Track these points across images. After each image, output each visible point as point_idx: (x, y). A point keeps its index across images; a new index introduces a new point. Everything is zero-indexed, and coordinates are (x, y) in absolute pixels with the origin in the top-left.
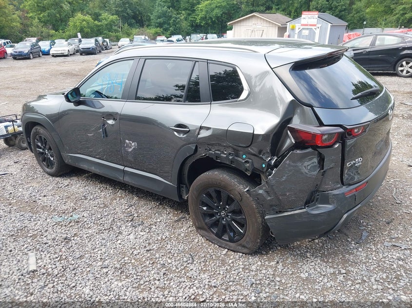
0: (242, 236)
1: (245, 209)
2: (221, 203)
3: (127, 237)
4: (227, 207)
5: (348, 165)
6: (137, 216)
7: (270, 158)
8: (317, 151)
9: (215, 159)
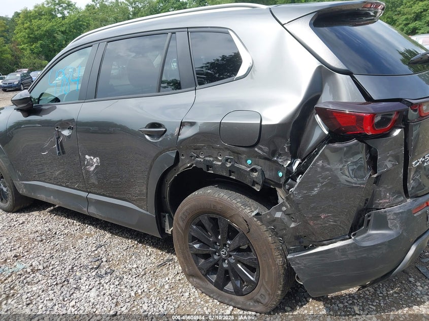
0: (254, 285)
1: (256, 246)
2: (220, 237)
3: (86, 294)
4: (229, 242)
5: (414, 164)
6: (106, 261)
7: (289, 162)
8: (365, 143)
9: (205, 169)
